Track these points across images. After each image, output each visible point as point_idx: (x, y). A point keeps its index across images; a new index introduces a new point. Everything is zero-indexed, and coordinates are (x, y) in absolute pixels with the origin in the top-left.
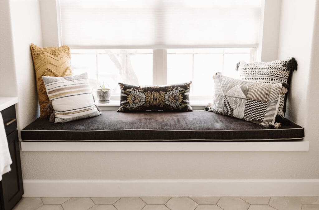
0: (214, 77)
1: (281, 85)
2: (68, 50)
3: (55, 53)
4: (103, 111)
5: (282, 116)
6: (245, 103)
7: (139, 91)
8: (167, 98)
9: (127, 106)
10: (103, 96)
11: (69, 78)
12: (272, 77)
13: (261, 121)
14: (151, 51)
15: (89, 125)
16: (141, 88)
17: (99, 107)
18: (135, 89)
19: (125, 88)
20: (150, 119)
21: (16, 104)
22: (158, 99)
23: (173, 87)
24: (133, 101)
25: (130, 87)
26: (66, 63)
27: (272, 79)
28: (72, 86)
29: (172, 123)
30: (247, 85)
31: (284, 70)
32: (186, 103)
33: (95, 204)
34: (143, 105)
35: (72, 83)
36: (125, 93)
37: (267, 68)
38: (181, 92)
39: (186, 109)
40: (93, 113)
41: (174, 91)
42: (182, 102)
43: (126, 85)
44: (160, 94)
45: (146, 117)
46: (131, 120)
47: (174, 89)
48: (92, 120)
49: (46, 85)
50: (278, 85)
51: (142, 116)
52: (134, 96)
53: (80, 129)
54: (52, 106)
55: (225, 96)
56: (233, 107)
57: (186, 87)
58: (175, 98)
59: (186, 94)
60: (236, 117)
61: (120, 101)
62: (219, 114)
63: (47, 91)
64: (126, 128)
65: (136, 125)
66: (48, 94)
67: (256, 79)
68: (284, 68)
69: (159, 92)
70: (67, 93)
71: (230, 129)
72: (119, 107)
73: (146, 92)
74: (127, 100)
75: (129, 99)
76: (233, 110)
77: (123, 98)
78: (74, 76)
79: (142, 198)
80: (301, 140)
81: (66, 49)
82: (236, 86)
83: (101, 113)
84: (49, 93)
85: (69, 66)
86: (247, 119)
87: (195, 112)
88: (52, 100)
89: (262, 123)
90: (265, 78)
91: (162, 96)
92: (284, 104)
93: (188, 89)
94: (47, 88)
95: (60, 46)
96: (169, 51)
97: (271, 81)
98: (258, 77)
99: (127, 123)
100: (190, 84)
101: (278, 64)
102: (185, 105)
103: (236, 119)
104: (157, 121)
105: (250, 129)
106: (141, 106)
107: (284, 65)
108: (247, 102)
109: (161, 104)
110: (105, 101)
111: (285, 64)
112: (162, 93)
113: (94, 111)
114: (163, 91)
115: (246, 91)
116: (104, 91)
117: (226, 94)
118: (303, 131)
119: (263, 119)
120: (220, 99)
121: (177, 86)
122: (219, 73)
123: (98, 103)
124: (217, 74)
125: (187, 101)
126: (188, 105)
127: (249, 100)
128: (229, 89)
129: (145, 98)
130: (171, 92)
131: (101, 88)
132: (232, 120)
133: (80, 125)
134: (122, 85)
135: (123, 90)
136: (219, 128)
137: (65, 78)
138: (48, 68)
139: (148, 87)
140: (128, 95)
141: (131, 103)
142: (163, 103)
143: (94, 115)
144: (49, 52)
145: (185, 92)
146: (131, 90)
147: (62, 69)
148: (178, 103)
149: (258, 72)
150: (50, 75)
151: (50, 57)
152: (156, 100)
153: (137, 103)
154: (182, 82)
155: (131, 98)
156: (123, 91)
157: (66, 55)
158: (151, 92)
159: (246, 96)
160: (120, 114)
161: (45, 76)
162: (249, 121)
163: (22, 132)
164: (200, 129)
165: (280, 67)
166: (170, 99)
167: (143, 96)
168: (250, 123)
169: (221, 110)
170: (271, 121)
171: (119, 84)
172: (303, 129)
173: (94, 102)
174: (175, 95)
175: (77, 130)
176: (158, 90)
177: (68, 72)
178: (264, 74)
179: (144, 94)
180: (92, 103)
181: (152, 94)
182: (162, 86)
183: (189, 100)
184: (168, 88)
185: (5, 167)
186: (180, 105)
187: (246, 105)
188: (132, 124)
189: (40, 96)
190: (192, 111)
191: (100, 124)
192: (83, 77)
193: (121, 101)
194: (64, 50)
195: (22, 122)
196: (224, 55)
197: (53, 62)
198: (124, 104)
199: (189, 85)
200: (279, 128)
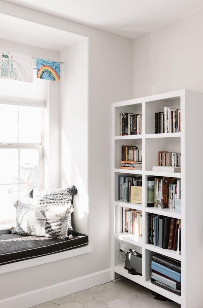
0: (15, 205)
5: (71, 229)
12: (61, 200)
13: (58, 235)
27: (61, 202)
30: (45, 209)
31: (69, 195)
37: (56, 194)
55: (28, 219)
56: (35, 227)
60: (38, 235)
67: (49, 203)
68: (69, 193)
76: (35, 230)
80: (86, 245)
86: (47, 235)
89: (60, 237)
90: (56, 202)
98: (51, 201)
101: (64, 191)
105: (53, 243)
108: (46, 221)
111: (69, 191)
119: (59, 233)
122: (19, 201)
124: (17, 202)
127: (48, 220)
149: (50, 197)
159: (45, 217)
165: (65, 193)
170: (65, 234)
172: (87, 236)
178: (54, 199)
187: (46, 224)
200: (72, 239)
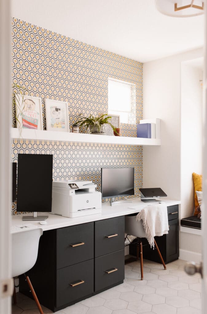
21: (180, 204)
66: (198, 201)
88: (200, 205)
94: (198, 198)
161: (198, 191)
163: (181, 220)
185: (165, 231)
189: (195, 203)
195: (182, 215)
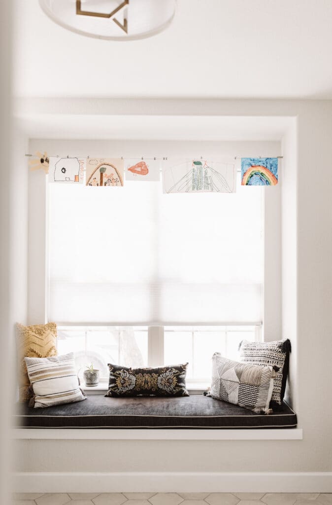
0: (212, 358)
1: (271, 368)
2: (54, 327)
3: (40, 332)
4: (88, 395)
5: (278, 401)
6: (238, 387)
7: (129, 373)
8: (159, 381)
9: (115, 390)
10: (91, 378)
11: (53, 359)
12: (267, 359)
13: (253, 407)
14: (146, 328)
15: (70, 410)
16: (132, 369)
17: (85, 391)
18: (125, 371)
19: (114, 370)
20: (138, 404)
22: (150, 382)
23: (167, 369)
24: (122, 384)
25: (120, 369)
26: (51, 341)
27: (268, 361)
28: (55, 368)
29: (161, 409)
30: (242, 368)
31: (280, 352)
32: (181, 387)
33: (72, 500)
34: (133, 389)
35: (57, 364)
36: (114, 376)
37: (264, 349)
38: (175, 375)
39: (181, 394)
40: (76, 398)
41: (168, 373)
42: (177, 386)
43: (115, 366)
44: (152, 377)
45: (135, 402)
46: (117, 405)
47: (167, 371)
48: (75, 405)
49: (28, 367)
50: (269, 368)
51: (130, 402)
52: (123, 379)
53: (61, 415)
54: (32, 390)
55: (221, 379)
56: (228, 392)
57: (181, 369)
58: (169, 381)
59: (181, 376)
60: (231, 402)
61: (108, 384)
62: (216, 399)
63: (29, 373)
64: (110, 414)
65: (120, 411)
66: (29, 376)
67: (254, 360)
68: (280, 350)
69: (151, 374)
70: (50, 375)
71: (219, 415)
72: (107, 391)
73: (137, 374)
74: (115, 383)
75: (118, 382)
76: (228, 395)
77: (112, 381)
78: (59, 357)
79: (124, 494)
80: (295, 427)
81: (52, 326)
82: (231, 369)
83: (86, 397)
84: (31, 375)
85: (54, 344)
86: (241, 405)
87: (191, 397)
88: (33, 383)
89: (255, 409)
90: (261, 360)
91: (154, 379)
92: (282, 389)
93: (184, 371)
94: (29, 370)
95: (46, 323)
96: (166, 328)
97: (267, 364)
98: (256, 358)
99: (111, 409)
100: (186, 365)
101: (274, 346)
102: (180, 389)
103: (231, 405)
104: (145, 406)
105: (240, 415)
106: (131, 390)
107: (280, 347)
108: (240, 386)
109: (152, 387)
110: (92, 384)
112: (155, 375)
113: (78, 395)
114: (156, 374)
115: (239, 375)
116: (91, 372)
117: (222, 377)
118: (295, 417)
119: (255, 405)
120: (216, 383)
121: (171, 368)
122: (218, 354)
123: (84, 386)
124: (215, 354)
125: (182, 384)
126: (183, 389)
127: (242, 384)
128: (224, 371)
129: (136, 380)
130: (164, 374)
131: (88, 369)
132: (226, 406)
133: (61, 410)
134: (111, 366)
135: (112, 371)
136: (208, 414)
137: (49, 359)
138: (32, 348)
139: (139, 369)
140: (117, 377)
141: (120, 386)
142: (156, 387)
143: (78, 399)
144: (34, 331)
145: (180, 375)
146: (121, 372)
147: (46, 349)
148: (172, 386)
149: (256, 353)
150: (33, 356)
151: (34, 337)
152: (147, 383)
153: (127, 386)
154: (177, 363)
155: (120, 381)
156: (112, 373)
157: (52, 333)
158: (143, 375)
159: (239, 379)
160: (107, 399)
161: (28, 356)
162: (243, 407)
164: (187, 415)
165: (275, 349)
166: (163, 382)
167: (134, 378)
168: (243, 409)
169: (217, 395)
170: (264, 407)
171: (108, 365)
172: (296, 416)
173: (79, 385)
174: (169, 377)
175: (57, 415)
176: (150, 372)
177: (53, 351)
178: (261, 356)
179: (135, 376)
180: (77, 387)
181: (143, 376)
182: (155, 367)
183: (184, 384)
184: (161, 369)
186: (174, 389)
187: (240, 389)
188: (117, 409)
190: (189, 396)
191: (82, 409)
192: (68, 357)
193: (110, 384)
194: (50, 328)
196: (226, 333)
197: (37, 341)
198: (112, 387)
199: (184, 366)
200: (269, 414)
